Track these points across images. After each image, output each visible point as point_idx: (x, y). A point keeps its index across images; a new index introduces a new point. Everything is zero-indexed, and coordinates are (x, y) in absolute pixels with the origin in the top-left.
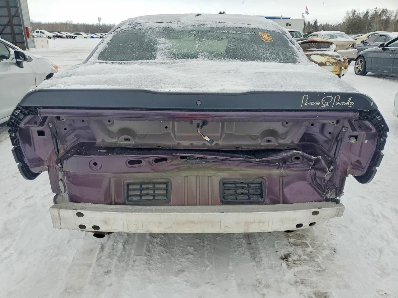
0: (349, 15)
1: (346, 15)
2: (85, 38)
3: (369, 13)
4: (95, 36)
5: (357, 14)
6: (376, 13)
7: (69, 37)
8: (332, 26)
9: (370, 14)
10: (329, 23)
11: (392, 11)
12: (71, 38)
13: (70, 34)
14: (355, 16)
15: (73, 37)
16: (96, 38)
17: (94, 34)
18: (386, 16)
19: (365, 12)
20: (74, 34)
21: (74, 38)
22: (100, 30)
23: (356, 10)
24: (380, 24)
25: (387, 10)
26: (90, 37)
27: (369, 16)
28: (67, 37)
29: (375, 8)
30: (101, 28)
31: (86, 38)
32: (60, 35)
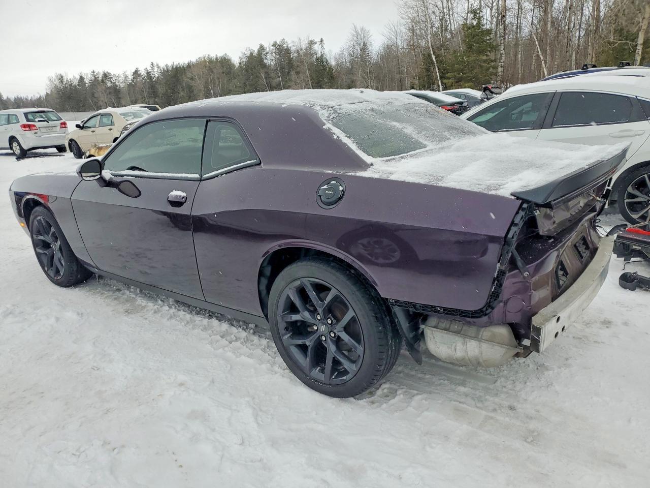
0: (55, 83)
1: (48, 83)
3: (84, 79)
5: (67, 80)
6: (96, 78)
8: (29, 100)
9: (87, 81)
10: (22, 96)
11: (117, 75)
14: (64, 83)
18: (111, 82)
19: (78, 77)
23: (63, 74)
24: (107, 94)
25: (109, 74)
27: (86, 83)
29: (92, 71)
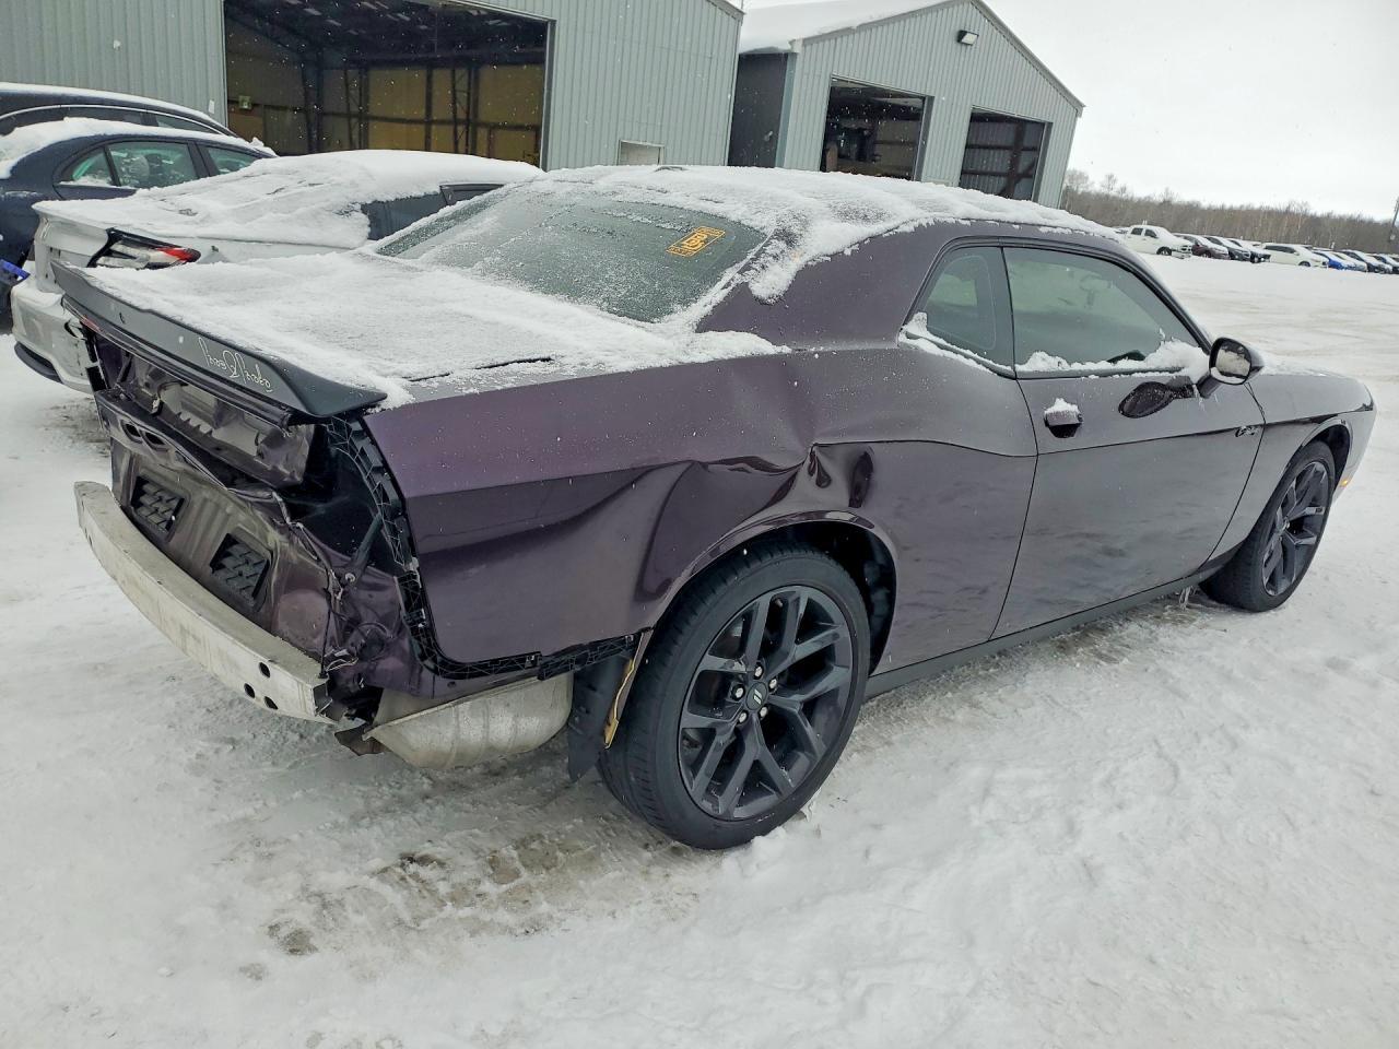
2: (1301, 264)
4: (1348, 261)
7: (1239, 255)
12: (1244, 260)
13: (1247, 246)
15: (1253, 258)
16: (1350, 268)
17: (1348, 254)
20: (1267, 248)
21: (1256, 259)
22: (1390, 241)
26: (1324, 263)
28: (1232, 255)
30: (1393, 238)
31: (1307, 264)
32: (1210, 245)
